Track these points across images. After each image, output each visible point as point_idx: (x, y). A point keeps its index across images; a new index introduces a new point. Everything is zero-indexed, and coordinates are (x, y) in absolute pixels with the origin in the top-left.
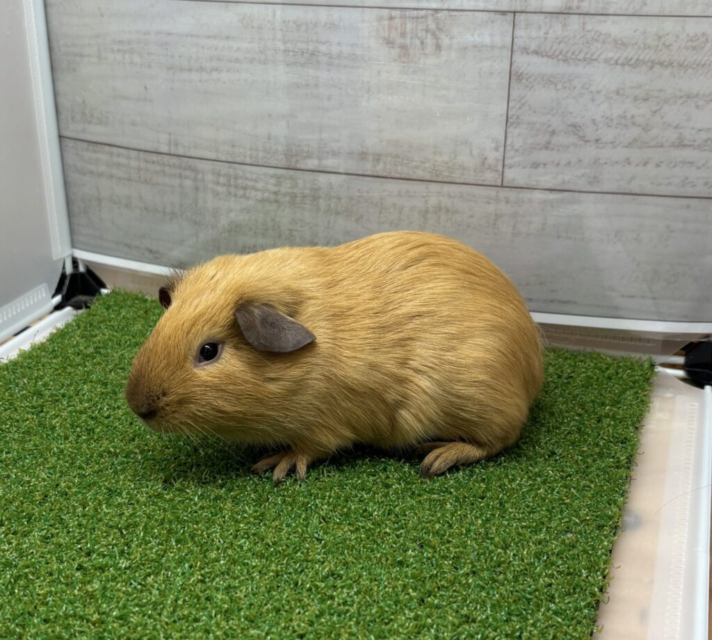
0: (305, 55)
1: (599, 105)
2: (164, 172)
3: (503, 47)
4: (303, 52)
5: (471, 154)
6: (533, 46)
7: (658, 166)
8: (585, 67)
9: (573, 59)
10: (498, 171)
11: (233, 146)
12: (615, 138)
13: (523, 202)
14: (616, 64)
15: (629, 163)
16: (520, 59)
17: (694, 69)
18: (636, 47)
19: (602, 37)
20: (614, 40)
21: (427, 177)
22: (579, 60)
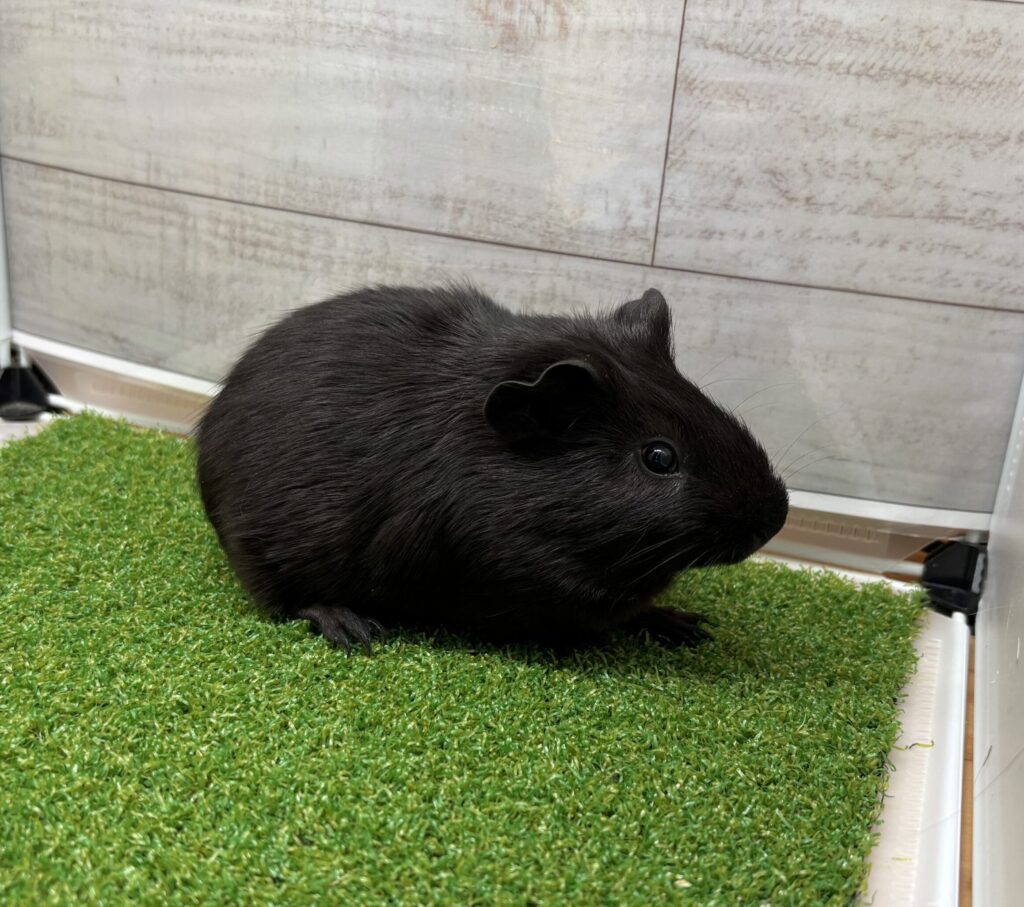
0: (355, 32)
1: (815, 140)
2: (139, 213)
3: (667, 34)
4: (352, 28)
5: (606, 208)
6: (715, 36)
7: (903, 248)
8: (796, 75)
9: (778, 60)
10: (647, 240)
11: (242, 175)
12: (837, 196)
13: (684, 293)
14: (848, 72)
15: (858, 241)
16: (693, 56)
17: (973, 89)
18: (882, 45)
19: (826, 27)
20: (847, 32)
21: (537, 243)
22: (788, 63)
